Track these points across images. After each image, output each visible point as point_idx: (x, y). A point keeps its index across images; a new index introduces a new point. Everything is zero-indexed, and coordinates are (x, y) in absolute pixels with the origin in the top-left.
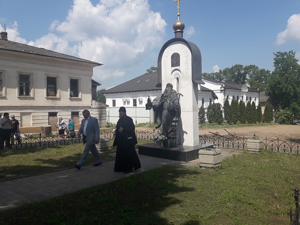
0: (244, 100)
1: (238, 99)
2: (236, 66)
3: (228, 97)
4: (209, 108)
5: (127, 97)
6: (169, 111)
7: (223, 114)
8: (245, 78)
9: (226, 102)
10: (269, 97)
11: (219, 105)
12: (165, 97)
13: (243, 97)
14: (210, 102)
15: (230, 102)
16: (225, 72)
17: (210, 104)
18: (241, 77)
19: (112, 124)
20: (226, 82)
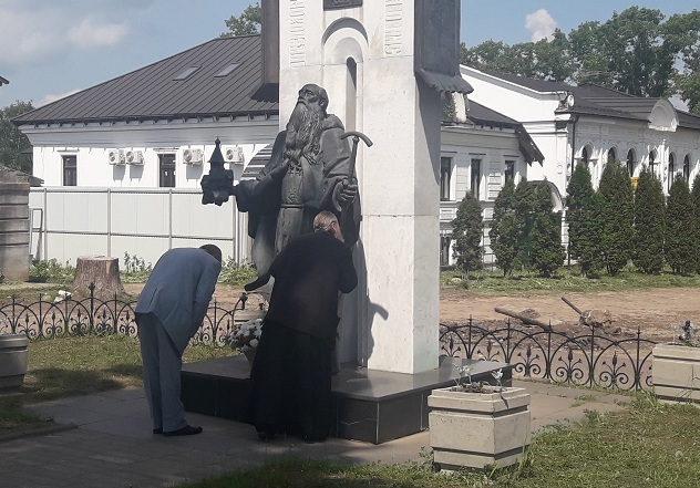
0: (661, 170)
1: (632, 163)
2: (631, 15)
3: (586, 153)
4: (501, 202)
5: (131, 144)
6: (307, 208)
7: (564, 228)
8: (666, 70)
9: (579, 177)
11: (546, 187)
13: (652, 156)
14: (510, 174)
15: (596, 174)
16: (580, 41)
17: (509, 183)
18: (649, 64)
19: (56, 267)
20: (583, 84)
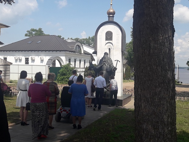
5: (19, 56)
6: (107, 71)
10: (127, 61)
12: (104, 62)
